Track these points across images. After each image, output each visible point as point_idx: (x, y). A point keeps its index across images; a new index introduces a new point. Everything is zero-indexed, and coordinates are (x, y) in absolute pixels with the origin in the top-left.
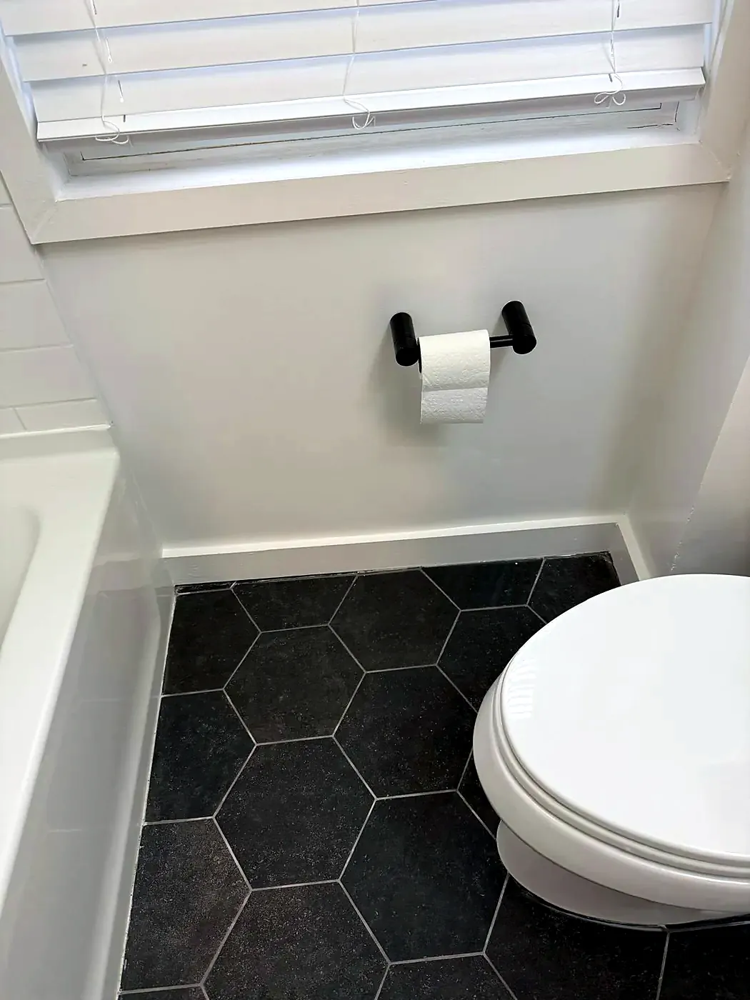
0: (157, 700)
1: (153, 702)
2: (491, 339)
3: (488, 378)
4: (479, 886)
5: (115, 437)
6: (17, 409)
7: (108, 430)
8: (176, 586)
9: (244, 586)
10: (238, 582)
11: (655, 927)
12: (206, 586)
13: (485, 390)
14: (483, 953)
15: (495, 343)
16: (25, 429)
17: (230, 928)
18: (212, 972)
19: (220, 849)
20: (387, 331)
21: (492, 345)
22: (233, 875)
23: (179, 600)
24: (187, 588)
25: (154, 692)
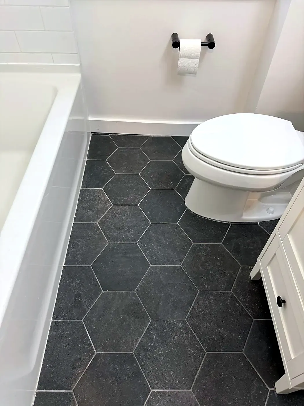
0: (85, 160)
1: (84, 161)
2: (202, 43)
3: (199, 56)
4: (178, 209)
5: (81, 69)
6: (53, 54)
7: (79, 66)
8: (92, 132)
9: (113, 135)
10: (111, 134)
11: (227, 222)
12: (101, 134)
13: (198, 60)
14: (177, 223)
15: (203, 44)
16: (54, 63)
17: (106, 212)
18: (101, 220)
19: (104, 195)
20: (170, 39)
21: (202, 45)
22: (108, 201)
23: (92, 137)
24: (95, 133)
25: (84, 158)
